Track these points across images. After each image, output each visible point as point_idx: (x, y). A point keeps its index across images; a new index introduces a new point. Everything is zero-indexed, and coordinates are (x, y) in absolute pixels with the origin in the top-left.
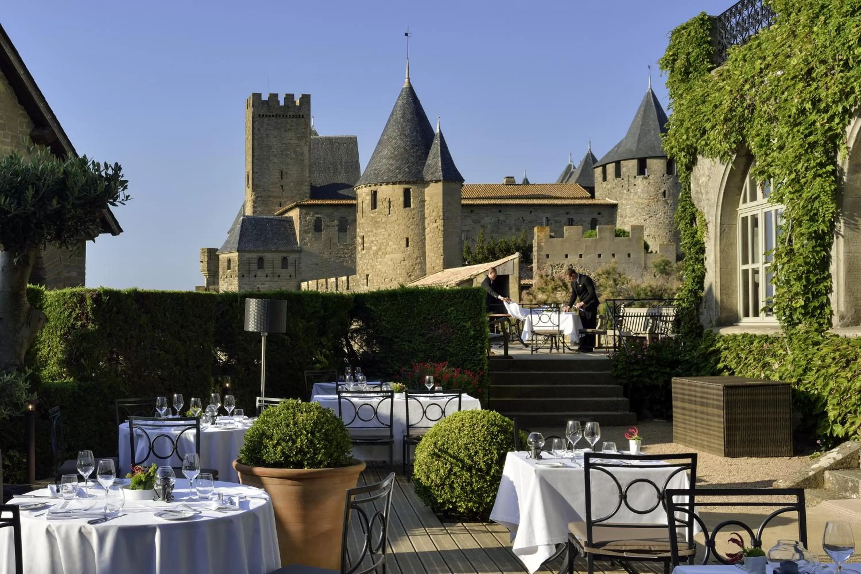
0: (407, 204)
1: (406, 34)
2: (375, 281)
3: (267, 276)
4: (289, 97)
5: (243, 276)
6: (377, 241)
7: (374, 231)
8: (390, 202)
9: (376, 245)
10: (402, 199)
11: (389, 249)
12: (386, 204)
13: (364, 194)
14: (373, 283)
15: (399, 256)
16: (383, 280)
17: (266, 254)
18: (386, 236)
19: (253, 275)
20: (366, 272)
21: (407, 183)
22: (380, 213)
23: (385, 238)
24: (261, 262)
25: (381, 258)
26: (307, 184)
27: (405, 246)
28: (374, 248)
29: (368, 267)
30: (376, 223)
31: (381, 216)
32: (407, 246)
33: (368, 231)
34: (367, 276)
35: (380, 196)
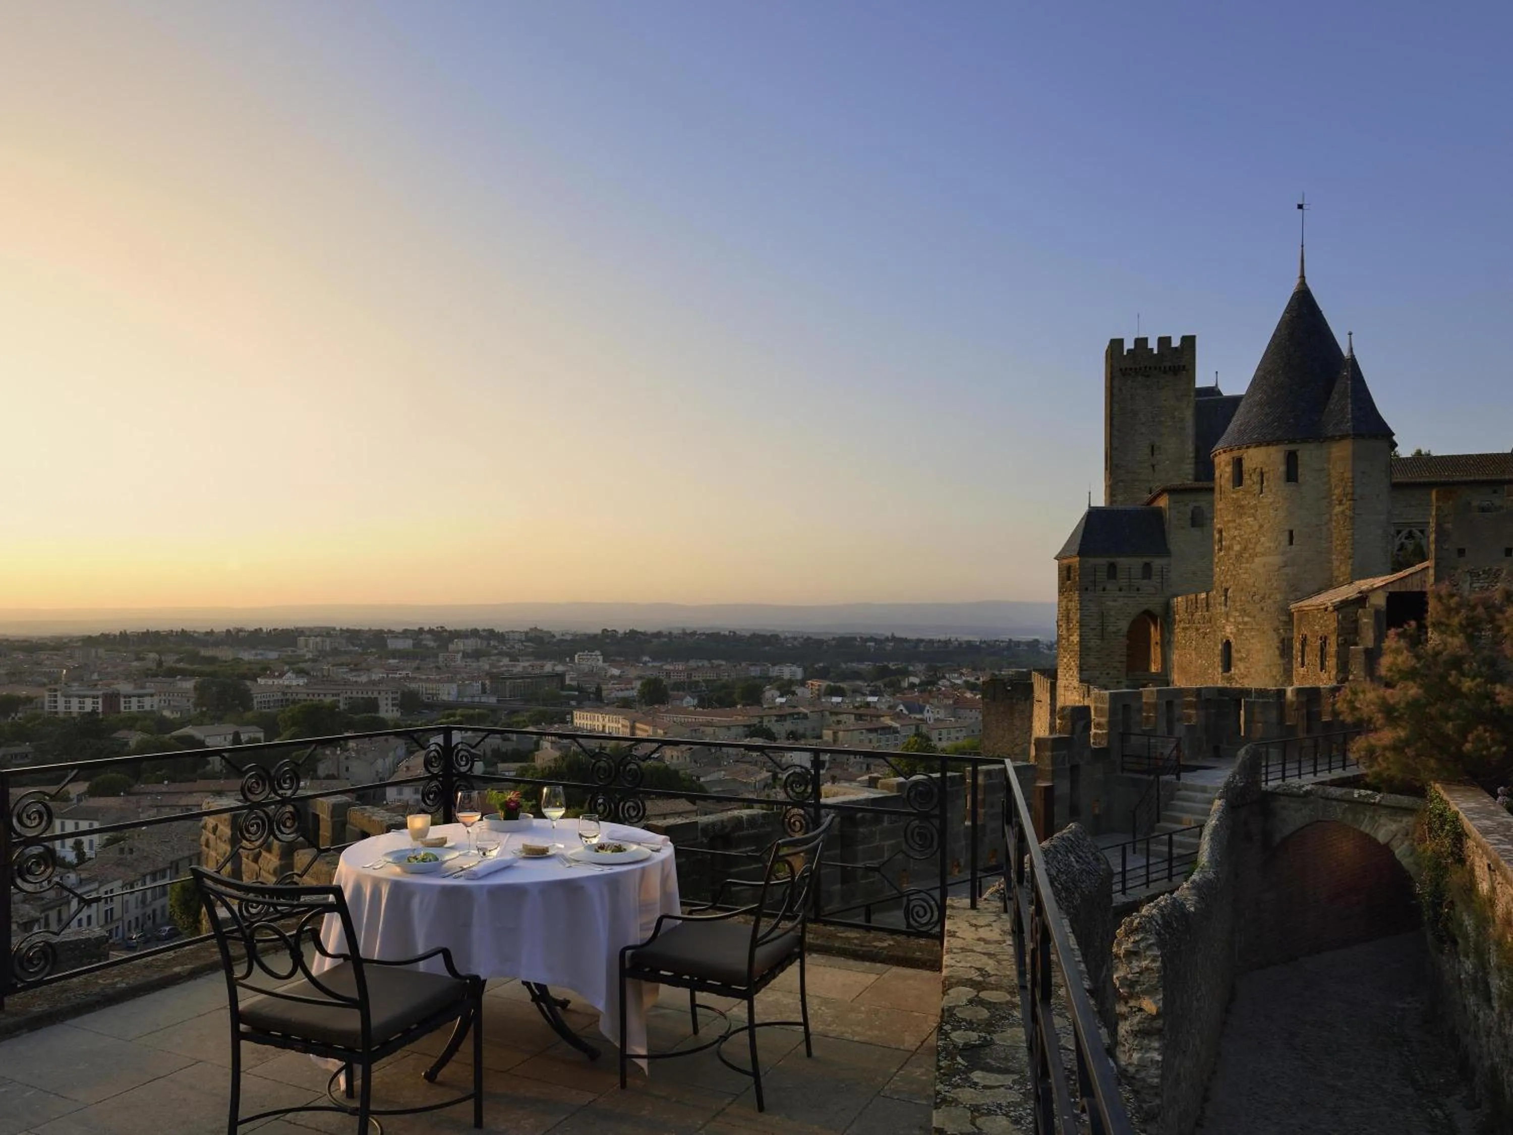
0: (1291, 475)
1: (1300, 207)
2: (1238, 599)
3: (1120, 590)
4: (1164, 342)
5: (1087, 589)
6: (1240, 536)
7: (1237, 521)
8: (1262, 474)
9: (1239, 543)
10: (1282, 468)
11: (1259, 549)
12: (1256, 478)
13: (1223, 464)
14: (1234, 601)
15: (1276, 560)
16: (1250, 598)
17: (1118, 559)
18: (1256, 528)
19: (1101, 588)
20: (1225, 585)
21: (1292, 441)
22: (1247, 492)
23: (1254, 532)
24: (1112, 571)
25: (1247, 563)
26: (1188, 461)
27: (1287, 543)
28: (1237, 548)
29: (1228, 577)
30: (1240, 509)
31: (1248, 496)
32: (1291, 543)
33: (1229, 521)
34: (1226, 590)
35: (1246, 465)
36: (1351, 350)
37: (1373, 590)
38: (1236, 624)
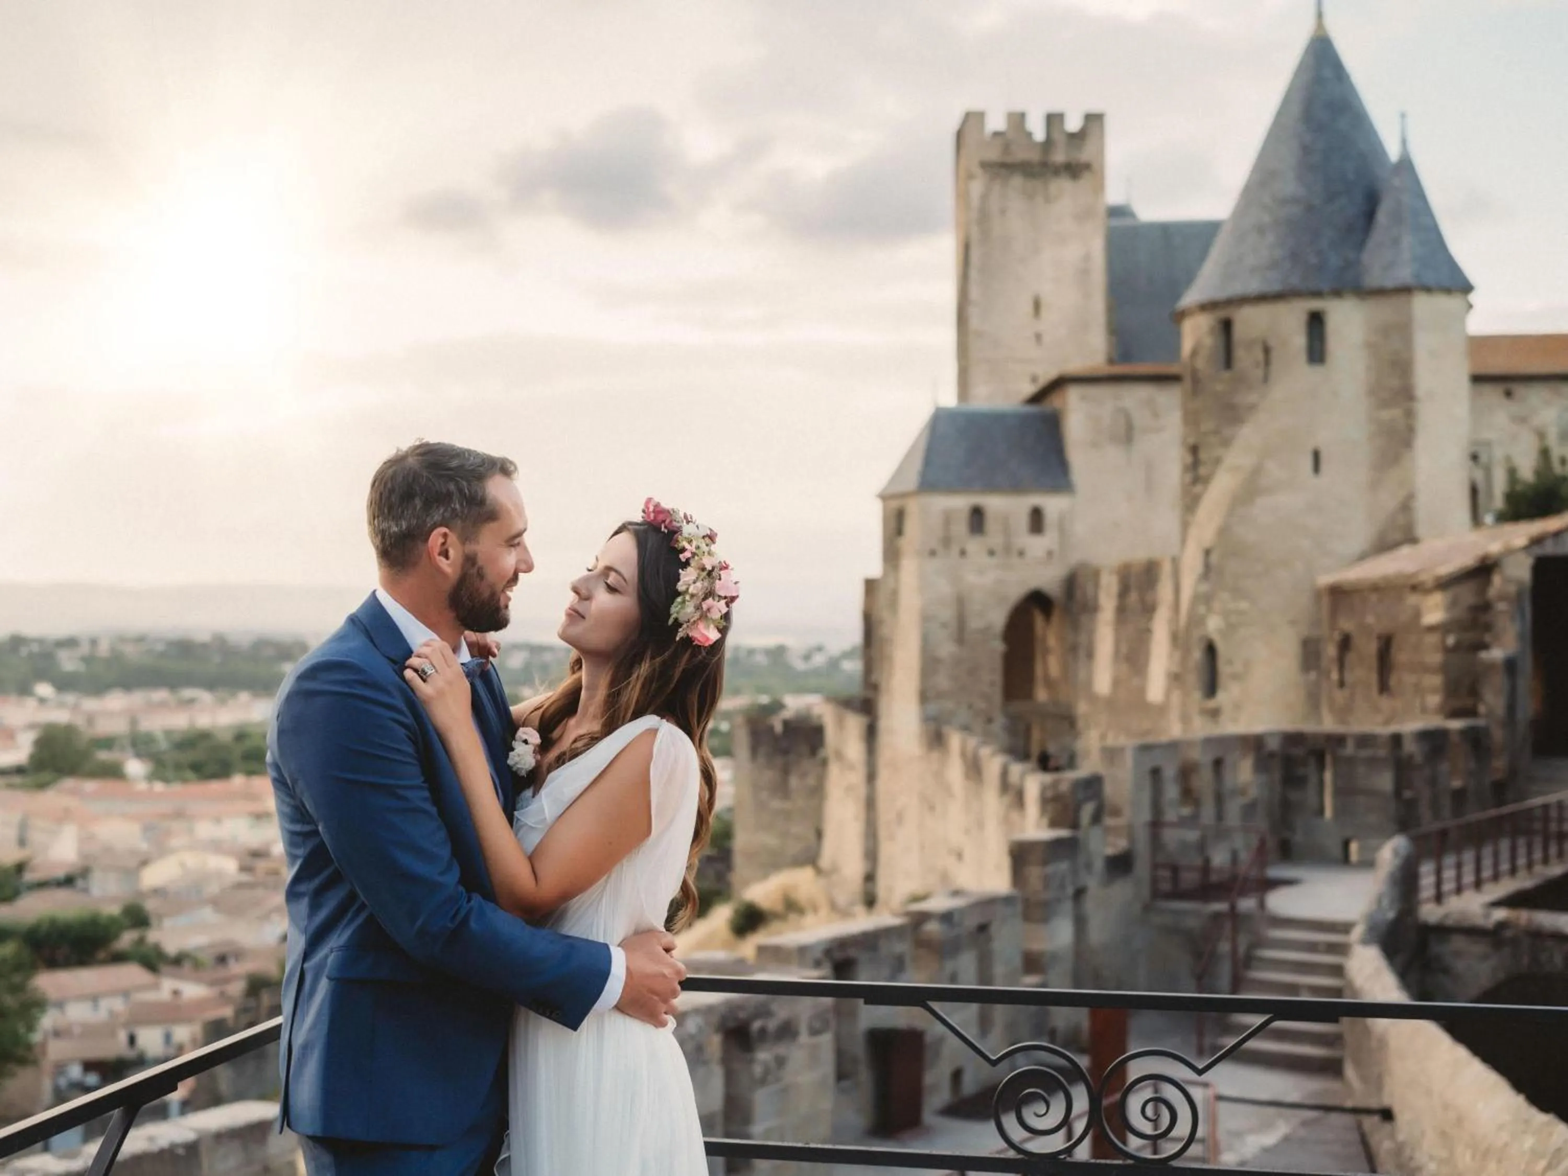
0: (1315, 354)
2: (1227, 569)
3: (991, 554)
4: (1054, 121)
5: (932, 553)
6: (1234, 458)
7: (1224, 432)
8: (1266, 350)
9: (1233, 469)
10: (1301, 341)
11: (1264, 481)
12: (1256, 355)
13: (1200, 331)
14: (1221, 574)
15: (1292, 500)
16: (1248, 568)
17: (987, 499)
18: (1255, 445)
19: (958, 550)
20: (1202, 544)
21: (1314, 295)
22: (1240, 381)
23: (1253, 452)
24: (977, 520)
27: (1310, 471)
28: (1225, 478)
30: (1228, 411)
31: (1243, 389)
32: (1318, 471)
33: (1209, 433)
35: (1240, 331)
36: (1404, 142)
37: (1509, 552)
38: (1226, 614)
